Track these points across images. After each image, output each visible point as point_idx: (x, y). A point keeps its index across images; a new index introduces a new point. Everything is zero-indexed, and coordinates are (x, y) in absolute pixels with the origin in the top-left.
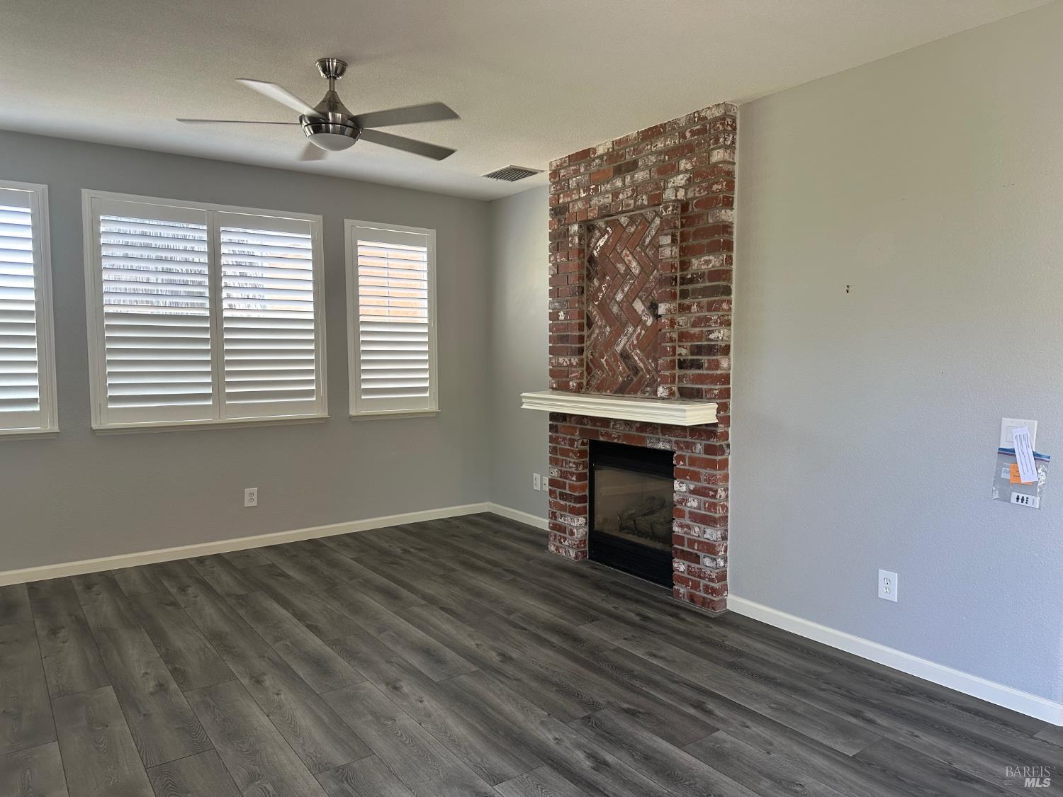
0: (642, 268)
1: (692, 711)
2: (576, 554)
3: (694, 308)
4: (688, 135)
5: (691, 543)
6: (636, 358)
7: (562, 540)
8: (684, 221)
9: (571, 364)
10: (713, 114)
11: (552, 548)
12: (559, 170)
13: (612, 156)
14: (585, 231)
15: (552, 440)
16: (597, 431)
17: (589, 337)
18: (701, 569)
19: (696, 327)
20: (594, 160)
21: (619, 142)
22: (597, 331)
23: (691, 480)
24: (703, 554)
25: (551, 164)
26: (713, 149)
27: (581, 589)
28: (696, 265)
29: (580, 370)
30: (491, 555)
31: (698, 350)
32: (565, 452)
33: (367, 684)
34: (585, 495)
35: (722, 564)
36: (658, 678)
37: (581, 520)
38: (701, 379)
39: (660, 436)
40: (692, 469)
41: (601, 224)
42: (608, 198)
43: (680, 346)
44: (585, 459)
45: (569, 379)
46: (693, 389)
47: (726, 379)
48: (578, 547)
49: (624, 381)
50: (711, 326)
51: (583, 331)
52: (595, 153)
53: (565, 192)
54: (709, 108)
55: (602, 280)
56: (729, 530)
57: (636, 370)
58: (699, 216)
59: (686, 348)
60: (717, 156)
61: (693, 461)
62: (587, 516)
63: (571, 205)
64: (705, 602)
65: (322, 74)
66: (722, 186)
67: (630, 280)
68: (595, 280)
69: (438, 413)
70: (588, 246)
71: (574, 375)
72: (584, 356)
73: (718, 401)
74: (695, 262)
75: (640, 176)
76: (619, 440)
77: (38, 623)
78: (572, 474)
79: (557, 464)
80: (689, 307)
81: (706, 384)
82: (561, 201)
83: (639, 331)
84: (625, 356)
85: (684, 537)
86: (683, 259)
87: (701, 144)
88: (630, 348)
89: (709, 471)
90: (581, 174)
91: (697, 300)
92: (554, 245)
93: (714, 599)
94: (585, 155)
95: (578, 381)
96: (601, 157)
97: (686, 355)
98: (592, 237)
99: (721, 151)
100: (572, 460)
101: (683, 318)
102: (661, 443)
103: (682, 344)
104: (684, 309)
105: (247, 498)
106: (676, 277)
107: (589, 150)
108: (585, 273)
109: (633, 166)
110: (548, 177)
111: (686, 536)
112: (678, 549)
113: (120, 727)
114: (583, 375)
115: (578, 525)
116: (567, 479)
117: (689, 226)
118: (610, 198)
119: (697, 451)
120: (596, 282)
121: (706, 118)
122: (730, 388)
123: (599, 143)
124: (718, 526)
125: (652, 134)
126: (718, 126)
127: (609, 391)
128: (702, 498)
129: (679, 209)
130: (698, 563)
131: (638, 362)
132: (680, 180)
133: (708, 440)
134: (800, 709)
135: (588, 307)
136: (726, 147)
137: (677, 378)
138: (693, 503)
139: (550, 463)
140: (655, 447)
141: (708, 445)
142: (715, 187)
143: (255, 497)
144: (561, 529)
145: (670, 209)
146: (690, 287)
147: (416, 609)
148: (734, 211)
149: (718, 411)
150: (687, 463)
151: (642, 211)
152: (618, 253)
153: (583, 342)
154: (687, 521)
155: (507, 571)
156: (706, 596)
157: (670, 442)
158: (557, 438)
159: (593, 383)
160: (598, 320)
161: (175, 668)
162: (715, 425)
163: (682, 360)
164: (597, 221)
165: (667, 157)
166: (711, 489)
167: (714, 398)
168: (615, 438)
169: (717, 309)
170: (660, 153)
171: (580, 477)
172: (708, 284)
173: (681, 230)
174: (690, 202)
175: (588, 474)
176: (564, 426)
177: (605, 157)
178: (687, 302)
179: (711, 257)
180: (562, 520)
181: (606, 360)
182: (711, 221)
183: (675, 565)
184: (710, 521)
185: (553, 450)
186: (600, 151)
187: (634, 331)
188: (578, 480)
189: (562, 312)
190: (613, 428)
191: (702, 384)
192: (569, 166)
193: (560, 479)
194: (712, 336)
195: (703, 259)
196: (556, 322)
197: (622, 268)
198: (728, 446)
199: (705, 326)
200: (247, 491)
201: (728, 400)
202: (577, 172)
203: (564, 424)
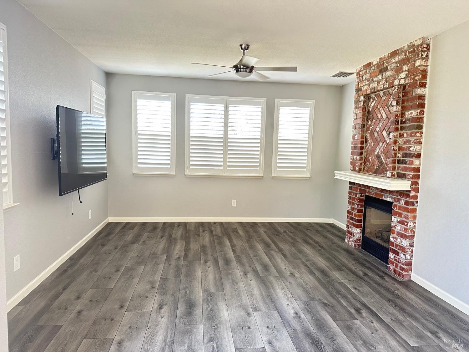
0: (387, 116)
1: (352, 311)
2: (355, 245)
3: (405, 135)
4: (407, 53)
5: (397, 246)
6: (382, 158)
7: (350, 238)
8: (404, 94)
9: (357, 159)
10: (418, 43)
11: (346, 241)
12: (359, 72)
13: (379, 65)
14: (366, 99)
15: (350, 193)
16: (366, 190)
17: (366, 147)
18: (399, 258)
19: (405, 144)
20: (372, 67)
21: (381, 59)
22: (369, 145)
23: (398, 216)
24: (401, 252)
25: (357, 69)
26: (417, 60)
27: (346, 259)
28: (407, 115)
29: (360, 162)
30: (318, 239)
31: (405, 155)
32: (354, 199)
33: (238, 271)
34: (362, 219)
35: (409, 257)
36: (349, 296)
37: (358, 230)
38: (406, 169)
39: (388, 195)
40: (399, 211)
41: (373, 96)
42: (376, 84)
43: (398, 153)
44: (362, 203)
45: (355, 166)
46: (402, 173)
47: (418, 170)
48: (356, 242)
49: (377, 168)
50: (411, 144)
51: (363, 144)
52: (372, 64)
53: (361, 82)
54: (416, 40)
55: (372, 121)
56: (414, 243)
57: (382, 163)
58: (409, 92)
59: (401, 154)
60: (418, 63)
61: (400, 208)
62: (362, 229)
63: (363, 87)
64: (400, 274)
65: (241, 50)
66: (419, 77)
67: (382, 121)
68: (370, 121)
69: (310, 178)
70: (368, 106)
71: (358, 164)
72: (363, 156)
73: (412, 180)
74: (406, 113)
75: (389, 73)
76: (373, 195)
77: (160, 234)
78: (356, 209)
79: (350, 204)
80: (403, 135)
81: (407, 172)
82: (359, 86)
83: (384, 145)
84: (378, 157)
85: (394, 243)
86: (402, 112)
87: (412, 58)
88: (380, 153)
89: (405, 213)
90: (367, 74)
91: (406, 131)
92: (355, 105)
93: (403, 273)
94: (369, 65)
95: (359, 167)
96: (374, 66)
97: (401, 157)
98: (369, 102)
99: (420, 60)
100: (356, 203)
101: (401, 140)
102: (388, 198)
103: (399, 152)
104: (401, 135)
105: (233, 203)
106: (399, 120)
107: (371, 62)
108: (366, 118)
109: (386, 69)
110: (356, 75)
111: (395, 242)
112: (391, 248)
113: (161, 266)
114: (362, 165)
115: (357, 232)
116: (353, 211)
117: (405, 96)
118: (377, 84)
119: (402, 203)
120: (370, 122)
121: (414, 45)
122: (420, 174)
123: (374, 60)
124: (408, 239)
125: (394, 54)
126: (419, 48)
127: (371, 172)
128: (402, 225)
129: (402, 89)
130: (398, 255)
131: (383, 159)
132: (403, 75)
133: (406, 198)
134: (406, 324)
135: (366, 134)
136: (422, 59)
137: (396, 168)
138: (399, 227)
139: (348, 203)
140: (386, 200)
141: (406, 201)
142: (416, 78)
143: (235, 203)
144: (350, 233)
145: (396, 89)
146: (404, 125)
147: (272, 252)
148: (426, 89)
149: (411, 185)
150: (397, 209)
151: (388, 90)
152: (378, 109)
153: (363, 150)
154: (396, 236)
155: (319, 246)
156: (400, 271)
157: (392, 198)
158: (351, 192)
159: (366, 168)
160: (370, 140)
161: (186, 254)
162: (409, 191)
163: (399, 159)
164: (372, 94)
165: (399, 64)
166: (406, 222)
167: (410, 178)
168: (371, 194)
169: (413, 136)
170: (396, 63)
171: (359, 211)
172: (411, 124)
173: (402, 98)
174: (406, 85)
175: (363, 210)
176: (354, 187)
177: (376, 66)
178: (402, 132)
179: (413, 111)
180: (351, 229)
181: (371, 158)
182: (414, 94)
183: (390, 255)
184: (404, 236)
185: (350, 198)
186: (375, 63)
187: (382, 145)
188: (358, 212)
189: (356, 136)
190: (371, 190)
191: (406, 171)
192: (363, 70)
193: (351, 211)
194: (411, 149)
195: (409, 112)
196: (354, 140)
197: (379, 116)
198: (417, 202)
199: (409, 144)
200: (233, 201)
201: (418, 180)
202: (366, 72)
203: (354, 186)
